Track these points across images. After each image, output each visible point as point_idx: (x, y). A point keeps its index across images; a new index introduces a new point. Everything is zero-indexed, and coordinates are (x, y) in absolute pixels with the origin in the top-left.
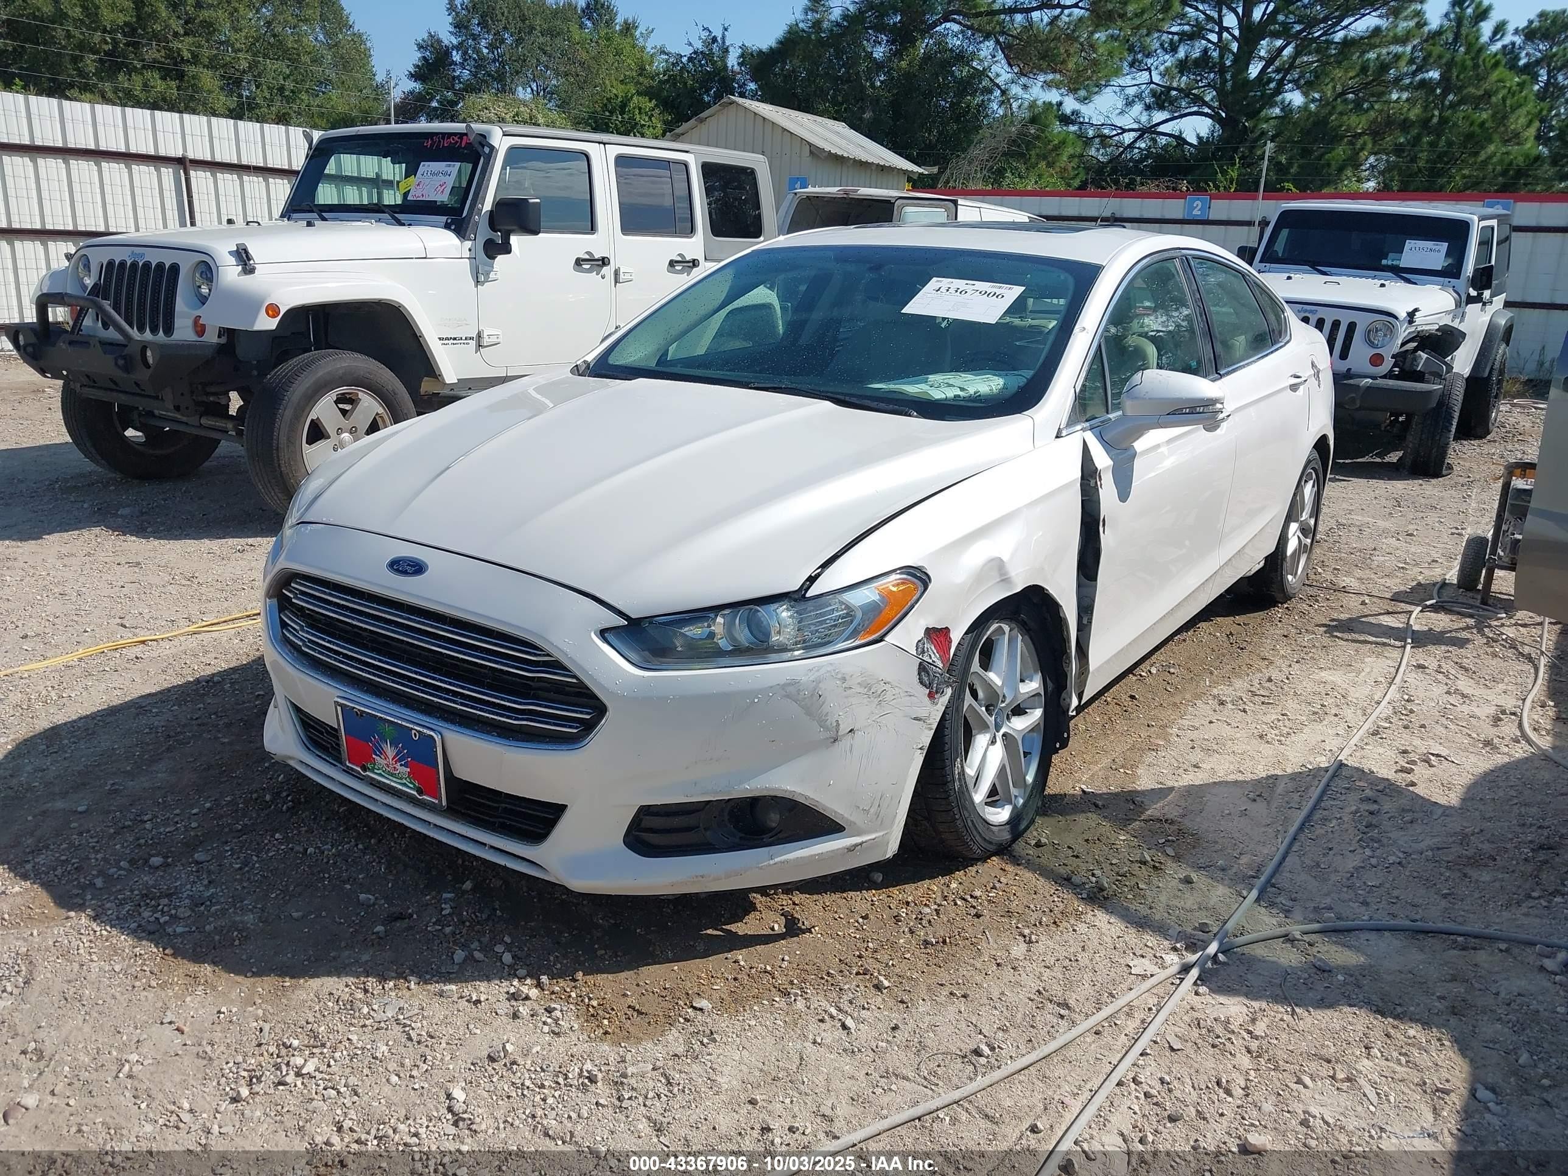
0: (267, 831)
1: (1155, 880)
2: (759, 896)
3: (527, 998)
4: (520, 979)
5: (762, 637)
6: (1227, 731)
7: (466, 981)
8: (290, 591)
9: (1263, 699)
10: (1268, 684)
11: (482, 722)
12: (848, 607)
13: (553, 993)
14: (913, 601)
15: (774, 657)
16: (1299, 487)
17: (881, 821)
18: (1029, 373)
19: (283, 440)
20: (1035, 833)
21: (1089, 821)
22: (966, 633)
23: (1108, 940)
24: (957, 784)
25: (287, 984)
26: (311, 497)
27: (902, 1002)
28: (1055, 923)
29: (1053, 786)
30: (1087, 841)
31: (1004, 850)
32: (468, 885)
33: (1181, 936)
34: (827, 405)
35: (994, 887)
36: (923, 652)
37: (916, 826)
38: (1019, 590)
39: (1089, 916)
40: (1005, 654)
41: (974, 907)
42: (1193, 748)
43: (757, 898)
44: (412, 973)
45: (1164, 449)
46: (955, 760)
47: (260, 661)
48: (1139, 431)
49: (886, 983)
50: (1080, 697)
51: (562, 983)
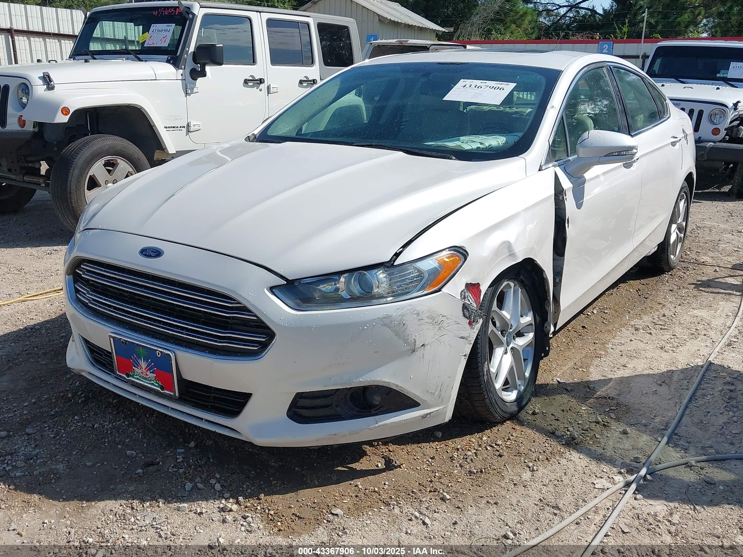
0: (69, 415)
1: (605, 433)
2: (368, 447)
3: (231, 510)
4: (226, 499)
5: (367, 290)
6: (641, 345)
7: (193, 501)
8: (81, 270)
9: (661, 327)
10: (663, 318)
11: (198, 345)
12: (419, 271)
13: (246, 507)
14: (458, 267)
15: (375, 301)
16: (677, 203)
17: (442, 400)
18: (521, 134)
19: (73, 187)
20: (531, 407)
21: (563, 399)
22: (489, 287)
23: (580, 468)
24: (486, 377)
25: (84, 505)
26: (91, 215)
27: (458, 508)
28: (547, 459)
29: (541, 379)
30: (563, 410)
31: (513, 417)
32: (192, 444)
33: (623, 465)
34: (401, 154)
35: (509, 439)
36: (465, 298)
37: (461, 403)
38: (520, 260)
39: (567, 454)
40: (512, 300)
41: (498, 451)
42: (622, 355)
43: (367, 448)
44: (160, 497)
45: (602, 178)
46: (484, 363)
47: (63, 317)
48: (588, 167)
49: (448, 497)
50: (555, 326)
51: (252, 501)
